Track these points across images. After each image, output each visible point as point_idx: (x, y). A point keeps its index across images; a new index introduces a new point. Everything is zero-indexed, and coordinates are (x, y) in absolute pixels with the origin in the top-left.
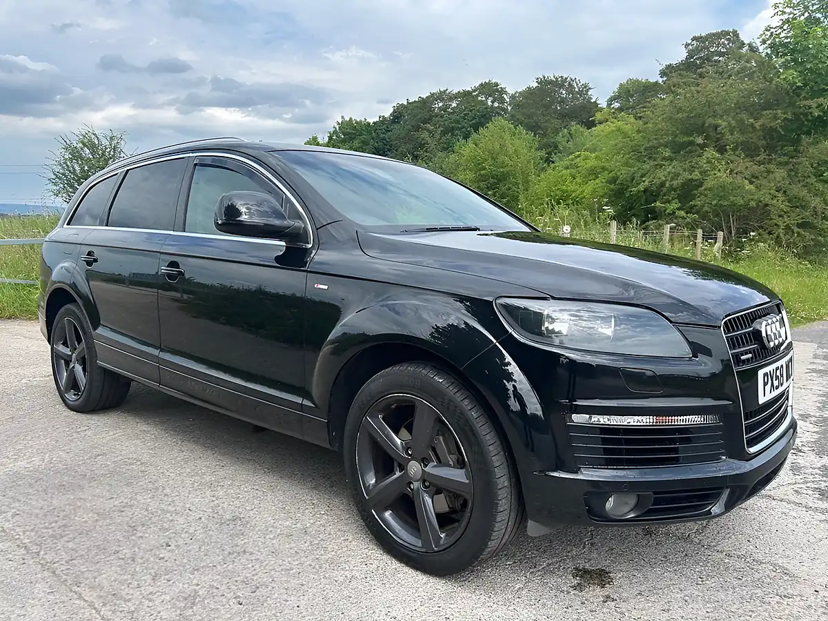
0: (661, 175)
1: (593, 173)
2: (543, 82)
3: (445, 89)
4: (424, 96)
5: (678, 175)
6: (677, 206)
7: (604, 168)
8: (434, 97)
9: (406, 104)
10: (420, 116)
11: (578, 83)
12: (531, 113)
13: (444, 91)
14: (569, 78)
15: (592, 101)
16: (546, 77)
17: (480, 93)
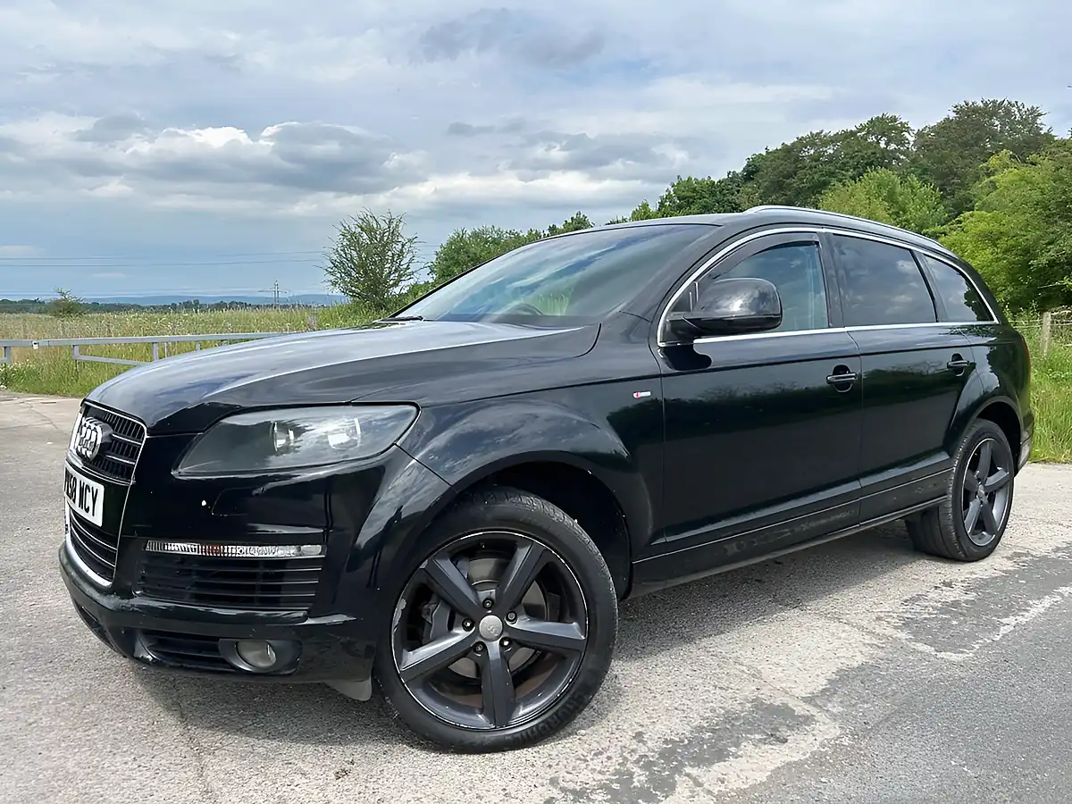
2: (966, 112)
3: (818, 131)
4: (789, 143)
7: (1003, 233)
8: (802, 143)
9: (764, 154)
10: (781, 169)
11: (1021, 108)
12: (942, 156)
13: (818, 134)
14: (1006, 102)
15: (1042, 132)
16: (971, 104)
17: (868, 133)
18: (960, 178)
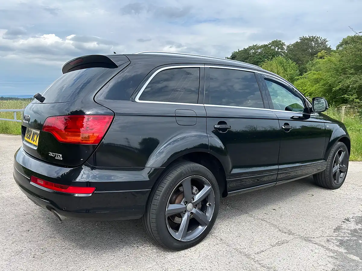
0: (348, 82)
1: (317, 81)
2: (303, 40)
3: (256, 44)
4: (246, 48)
5: (357, 81)
6: (355, 97)
7: (322, 79)
8: (250, 48)
9: (238, 51)
10: (243, 57)
11: (321, 39)
12: (296, 54)
13: (256, 45)
14: (316, 37)
15: (328, 47)
16: (305, 37)
17: (272, 45)
18: (301, 61)
